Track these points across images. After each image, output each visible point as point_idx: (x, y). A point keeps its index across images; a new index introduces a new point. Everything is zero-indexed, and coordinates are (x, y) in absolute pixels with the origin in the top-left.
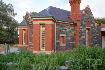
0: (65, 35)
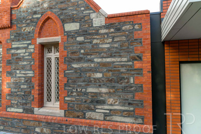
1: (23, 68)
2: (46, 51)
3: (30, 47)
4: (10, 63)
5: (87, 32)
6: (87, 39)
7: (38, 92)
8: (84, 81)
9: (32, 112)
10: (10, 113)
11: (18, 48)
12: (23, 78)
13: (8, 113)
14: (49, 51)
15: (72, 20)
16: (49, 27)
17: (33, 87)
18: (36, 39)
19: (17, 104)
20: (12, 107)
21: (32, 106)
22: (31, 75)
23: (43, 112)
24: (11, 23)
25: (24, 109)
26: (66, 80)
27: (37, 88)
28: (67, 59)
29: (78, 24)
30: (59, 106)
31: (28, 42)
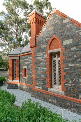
0: (26, 67)
1: (42, 66)
2: (53, 57)
3: (45, 55)
4: (36, 64)
5: (77, 44)
6: (78, 48)
7: (49, 79)
8: (77, 75)
9: (47, 90)
10: (36, 89)
11: (39, 56)
12: (42, 72)
13: (35, 89)
14: (54, 57)
15: (68, 38)
16: (54, 44)
17: (47, 76)
18: (48, 51)
19: (39, 85)
20: (37, 86)
21: (47, 87)
22: (46, 70)
23: (52, 91)
24: (36, 44)
25: (43, 88)
26: (65, 73)
27: (49, 77)
28: (65, 61)
29: (71, 40)
30: (61, 88)
31: (44, 53)
